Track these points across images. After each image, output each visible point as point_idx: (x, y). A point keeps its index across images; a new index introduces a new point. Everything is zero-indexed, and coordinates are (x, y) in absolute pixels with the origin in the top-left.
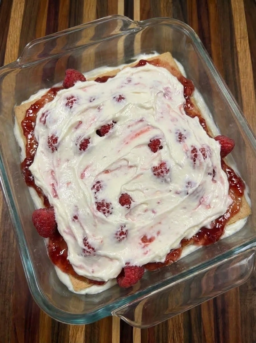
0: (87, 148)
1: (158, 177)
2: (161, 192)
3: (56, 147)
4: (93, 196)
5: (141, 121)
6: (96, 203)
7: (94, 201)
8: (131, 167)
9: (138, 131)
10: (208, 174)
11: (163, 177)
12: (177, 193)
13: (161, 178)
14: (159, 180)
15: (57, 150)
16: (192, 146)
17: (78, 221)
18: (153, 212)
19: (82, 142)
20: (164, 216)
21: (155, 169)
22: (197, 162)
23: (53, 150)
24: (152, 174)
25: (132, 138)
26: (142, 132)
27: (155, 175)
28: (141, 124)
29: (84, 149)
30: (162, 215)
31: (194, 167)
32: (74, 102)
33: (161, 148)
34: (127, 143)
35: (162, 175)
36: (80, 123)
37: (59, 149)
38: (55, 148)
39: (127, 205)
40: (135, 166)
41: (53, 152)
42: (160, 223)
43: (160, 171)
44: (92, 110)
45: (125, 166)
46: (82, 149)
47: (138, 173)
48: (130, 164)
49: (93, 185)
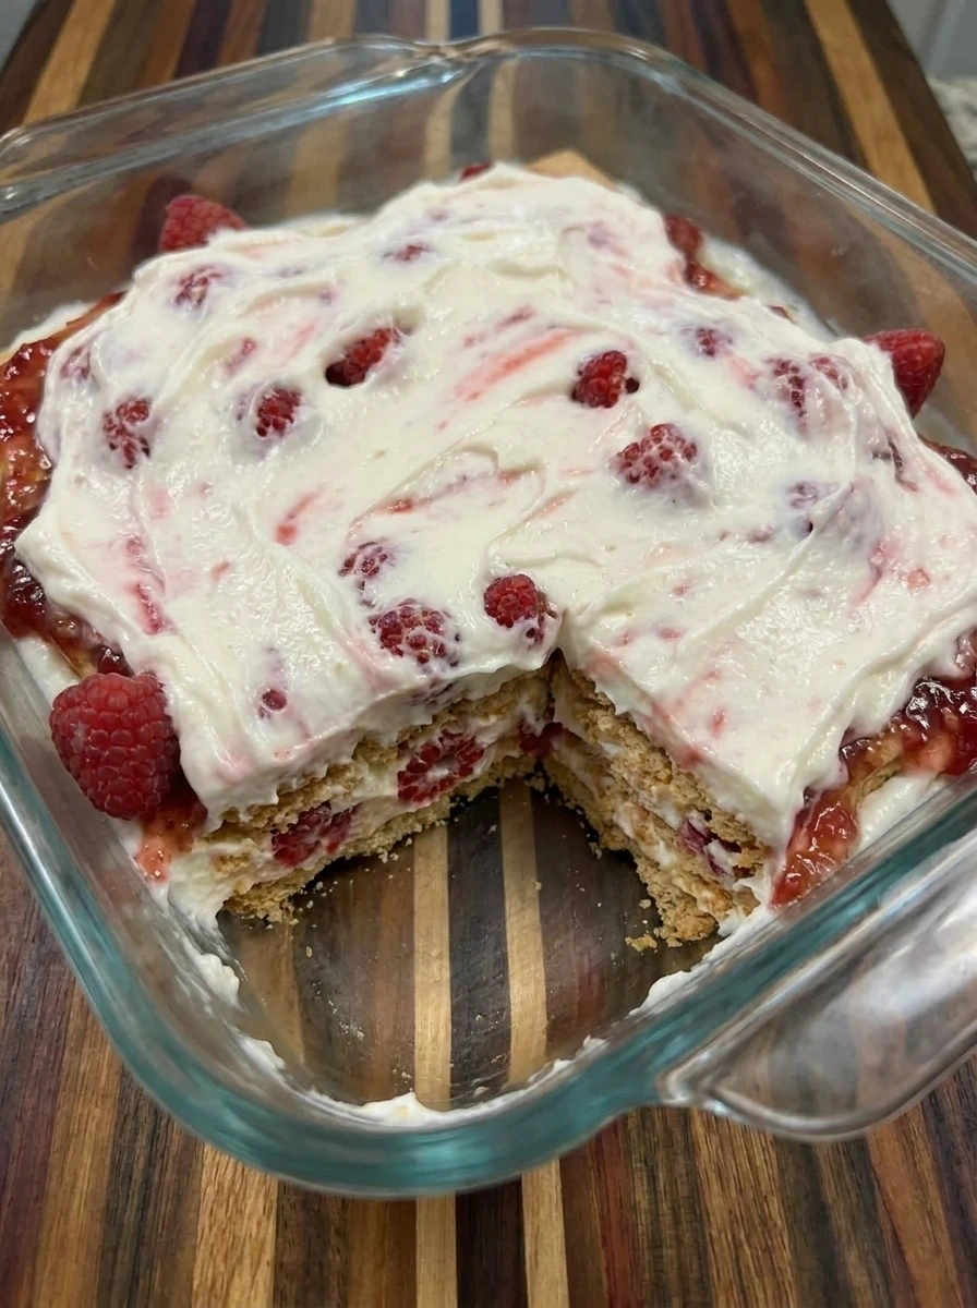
0: (292, 421)
1: (652, 486)
2: (683, 550)
3: (143, 441)
4: (351, 598)
5: (518, 318)
6: (373, 621)
7: (360, 615)
8: (512, 475)
9: (515, 352)
10: (875, 456)
11: (673, 477)
12: (760, 538)
13: (667, 485)
14: (658, 500)
15: (147, 451)
16: (770, 361)
17: (288, 716)
18: (668, 634)
19: (267, 397)
20: (726, 637)
21: (629, 456)
22: (813, 403)
23: (129, 452)
24: (617, 482)
25: (495, 378)
26: (532, 354)
27: (634, 480)
28: (519, 329)
29: (279, 428)
30: (713, 635)
31: (803, 430)
32: (213, 281)
33: (633, 386)
34: (475, 396)
35: (669, 469)
36: (248, 347)
37: (157, 449)
38: (139, 446)
39: (528, 616)
40: (532, 467)
41: (129, 467)
42: (712, 675)
43: (655, 450)
44: (296, 302)
45: (484, 476)
46: (270, 430)
47: (550, 492)
48: (505, 463)
49: (344, 559)
